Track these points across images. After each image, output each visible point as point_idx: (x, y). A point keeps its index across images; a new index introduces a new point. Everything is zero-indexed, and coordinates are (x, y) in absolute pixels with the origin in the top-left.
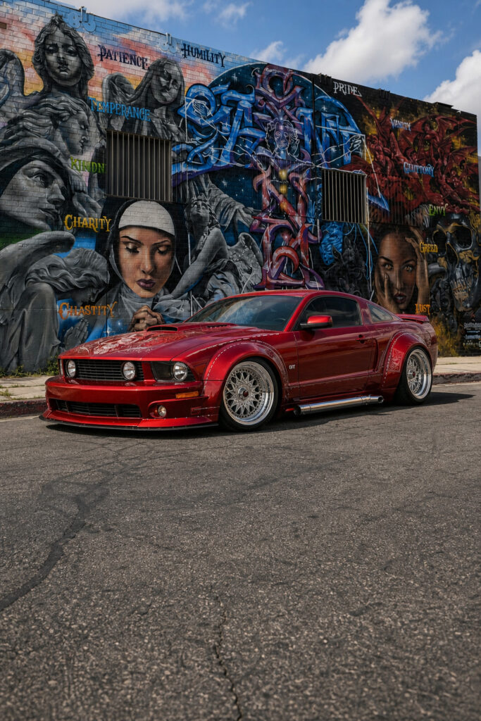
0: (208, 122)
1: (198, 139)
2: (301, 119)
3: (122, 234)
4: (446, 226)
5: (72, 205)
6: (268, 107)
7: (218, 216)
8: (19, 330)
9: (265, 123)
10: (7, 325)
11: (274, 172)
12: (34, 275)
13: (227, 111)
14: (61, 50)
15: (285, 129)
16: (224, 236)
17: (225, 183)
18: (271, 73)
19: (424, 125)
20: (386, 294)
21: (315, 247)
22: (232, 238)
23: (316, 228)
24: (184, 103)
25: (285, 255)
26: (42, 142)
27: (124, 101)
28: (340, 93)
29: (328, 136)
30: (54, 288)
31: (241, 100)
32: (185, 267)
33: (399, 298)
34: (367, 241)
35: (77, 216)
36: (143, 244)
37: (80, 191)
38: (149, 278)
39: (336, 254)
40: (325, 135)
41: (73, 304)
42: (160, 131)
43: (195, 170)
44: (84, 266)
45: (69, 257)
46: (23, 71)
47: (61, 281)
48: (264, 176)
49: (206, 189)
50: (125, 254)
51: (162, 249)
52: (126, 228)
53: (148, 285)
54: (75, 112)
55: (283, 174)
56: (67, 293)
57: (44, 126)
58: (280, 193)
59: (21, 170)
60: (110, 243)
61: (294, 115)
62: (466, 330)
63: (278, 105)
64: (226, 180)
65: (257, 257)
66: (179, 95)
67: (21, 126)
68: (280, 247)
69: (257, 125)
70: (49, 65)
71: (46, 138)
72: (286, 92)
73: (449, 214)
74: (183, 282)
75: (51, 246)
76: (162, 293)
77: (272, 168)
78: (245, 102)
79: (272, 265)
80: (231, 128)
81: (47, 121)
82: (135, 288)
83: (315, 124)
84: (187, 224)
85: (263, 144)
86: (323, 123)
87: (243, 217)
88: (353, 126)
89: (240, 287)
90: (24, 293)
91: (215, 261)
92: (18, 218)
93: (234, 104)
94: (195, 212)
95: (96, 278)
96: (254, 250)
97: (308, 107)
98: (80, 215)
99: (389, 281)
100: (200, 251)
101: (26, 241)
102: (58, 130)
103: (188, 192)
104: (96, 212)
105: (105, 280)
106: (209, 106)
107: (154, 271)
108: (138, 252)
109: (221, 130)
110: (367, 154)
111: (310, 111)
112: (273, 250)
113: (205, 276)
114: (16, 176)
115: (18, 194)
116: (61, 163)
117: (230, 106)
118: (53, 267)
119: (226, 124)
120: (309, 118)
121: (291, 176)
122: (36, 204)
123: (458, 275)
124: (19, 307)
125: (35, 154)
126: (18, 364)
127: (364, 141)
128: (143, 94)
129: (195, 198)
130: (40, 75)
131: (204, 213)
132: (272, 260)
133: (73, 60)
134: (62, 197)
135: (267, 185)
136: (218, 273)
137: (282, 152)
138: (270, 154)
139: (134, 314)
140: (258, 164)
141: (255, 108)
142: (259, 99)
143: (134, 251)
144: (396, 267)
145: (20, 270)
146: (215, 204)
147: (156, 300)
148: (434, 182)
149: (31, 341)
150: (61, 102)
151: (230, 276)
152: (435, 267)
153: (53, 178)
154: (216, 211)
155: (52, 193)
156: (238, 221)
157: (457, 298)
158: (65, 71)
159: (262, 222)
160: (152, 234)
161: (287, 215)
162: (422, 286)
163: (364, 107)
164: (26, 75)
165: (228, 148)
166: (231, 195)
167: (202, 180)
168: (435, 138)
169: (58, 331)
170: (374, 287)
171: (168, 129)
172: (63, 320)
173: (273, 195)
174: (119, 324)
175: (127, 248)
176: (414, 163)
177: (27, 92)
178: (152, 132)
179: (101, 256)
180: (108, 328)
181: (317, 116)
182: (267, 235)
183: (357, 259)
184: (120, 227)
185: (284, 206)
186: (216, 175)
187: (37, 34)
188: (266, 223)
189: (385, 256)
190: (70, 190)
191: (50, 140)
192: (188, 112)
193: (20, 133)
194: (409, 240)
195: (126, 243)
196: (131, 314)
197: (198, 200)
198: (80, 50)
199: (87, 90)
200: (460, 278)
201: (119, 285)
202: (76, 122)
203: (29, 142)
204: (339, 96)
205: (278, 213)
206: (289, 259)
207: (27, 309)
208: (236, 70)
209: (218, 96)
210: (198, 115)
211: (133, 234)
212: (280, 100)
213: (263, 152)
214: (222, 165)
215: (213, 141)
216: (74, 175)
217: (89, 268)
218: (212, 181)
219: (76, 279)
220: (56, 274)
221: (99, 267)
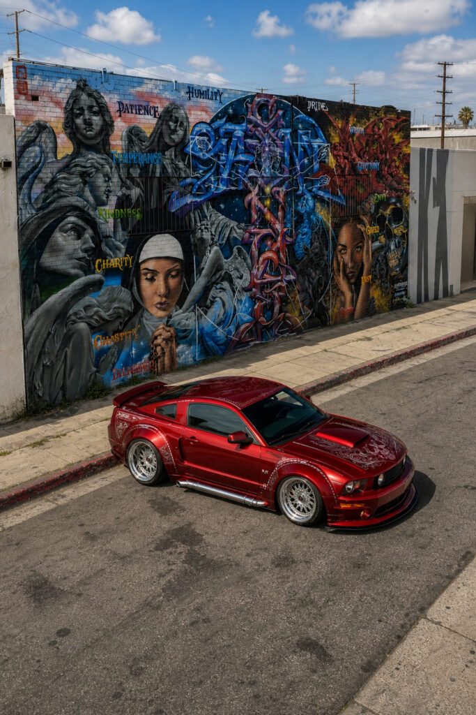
0: (208, 156)
2: (282, 138)
3: (142, 267)
4: (386, 209)
5: (100, 250)
6: (257, 133)
7: (217, 237)
8: (63, 366)
9: (254, 147)
10: (53, 365)
11: (262, 189)
12: (73, 318)
13: (224, 141)
14: (86, 112)
15: (270, 150)
16: (222, 252)
17: (222, 206)
18: (259, 102)
19: (373, 128)
20: (341, 274)
21: (291, 246)
23: (292, 231)
24: (189, 142)
25: (267, 259)
26: (74, 200)
27: (141, 150)
28: (312, 110)
29: (302, 150)
30: (89, 325)
31: (236, 130)
32: (191, 284)
33: (350, 275)
34: (328, 234)
35: (106, 259)
36: (158, 272)
37: (107, 237)
38: (164, 300)
39: (306, 249)
40: (300, 150)
41: (105, 335)
42: (170, 170)
43: (199, 200)
44: (113, 301)
45: (100, 296)
46: (55, 138)
47: (95, 317)
48: (253, 197)
50: (145, 284)
51: (173, 273)
52: (145, 261)
53: (164, 306)
54: (100, 167)
55: (268, 190)
56: (100, 327)
57: (74, 185)
58: (265, 207)
59: (58, 229)
60: (133, 276)
61: (277, 136)
62: (395, 290)
63: (265, 130)
64: (224, 203)
65: (247, 264)
66: (185, 135)
67: (56, 188)
68: (264, 252)
69: (247, 150)
70: (77, 128)
71: (77, 196)
72: (271, 117)
73: (389, 199)
74: (189, 299)
75: (85, 290)
76: (174, 310)
77: (259, 186)
78: (239, 131)
79: (258, 269)
80: (227, 157)
81: (79, 179)
82: (154, 311)
83: (293, 141)
84: (193, 247)
85: (252, 166)
86: (299, 139)
88: (321, 138)
89: (234, 292)
90: (65, 334)
91: (215, 274)
92: (57, 271)
93: (229, 134)
94: (200, 236)
95: (123, 309)
96: (245, 259)
97: (287, 127)
98: (107, 257)
99: (344, 263)
100: (203, 268)
101: (64, 290)
102: (87, 186)
104: (120, 252)
105: (130, 309)
106: (210, 141)
107: (168, 294)
108: (155, 280)
109: (219, 160)
110: (331, 161)
111: (289, 131)
112: (260, 254)
113: (207, 289)
115: (56, 250)
116: (90, 215)
117: (226, 138)
118: (87, 308)
119: (224, 154)
120: (288, 137)
121: (274, 190)
123: (393, 247)
124: (62, 348)
125: (69, 212)
126: (64, 396)
127: (329, 149)
128: (156, 139)
129: (199, 224)
130: (70, 138)
131: (207, 236)
132: (258, 264)
133: (96, 119)
134: (93, 245)
135: (256, 201)
136: (217, 284)
137: (267, 171)
138: (258, 174)
139: (153, 333)
140: (249, 185)
141: (247, 135)
142: (250, 126)
143: (152, 280)
144: (349, 251)
145: (61, 316)
146: (215, 226)
147: (169, 317)
148: (378, 174)
149: (73, 374)
150: (88, 159)
151: (226, 284)
152: (377, 244)
153: (85, 229)
155: (84, 243)
158: (91, 131)
159: (251, 234)
160: (166, 263)
161: (270, 224)
162: (367, 260)
163: (330, 121)
164: (59, 141)
165: (225, 175)
167: (205, 207)
168: (381, 137)
169: (94, 360)
170: (333, 270)
171: (177, 168)
173: (260, 210)
174: (141, 344)
175: (147, 279)
176: (365, 162)
177: (60, 156)
178: (163, 172)
179: (126, 290)
180: (133, 349)
181: (294, 134)
182: (255, 244)
183: (321, 249)
184: (140, 261)
185: (268, 216)
186: (215, 201)
187: (65, 101)
188: (254, 234)
189: (342, 243)
190: (99, 237)
191: (80, 197)
192: (193, 149)
193: (56, 195)
194: (359, 226)
195: (146, 274)
196: (151, 334)
197: (202, 225)
198: (102, 110)
199: (109, 144)
200: (394, 249)
201: (141, 311)
202: (102, 175)
204: (311, 113)
205: (264, 224)
206: (270, 260)
207: (68, 348)
208: (231, 104)
209: (217, 131)
210: (201, 150)
211: (151, 265)
212: (266, 125)
213: (252, 173)
214: (220, 191)
215: (213, 171)
216: (101, 223)
217: (117, 302)
218: (213, 207)
219: (107, 314)
220: (91, 312)
221: (125, 300)
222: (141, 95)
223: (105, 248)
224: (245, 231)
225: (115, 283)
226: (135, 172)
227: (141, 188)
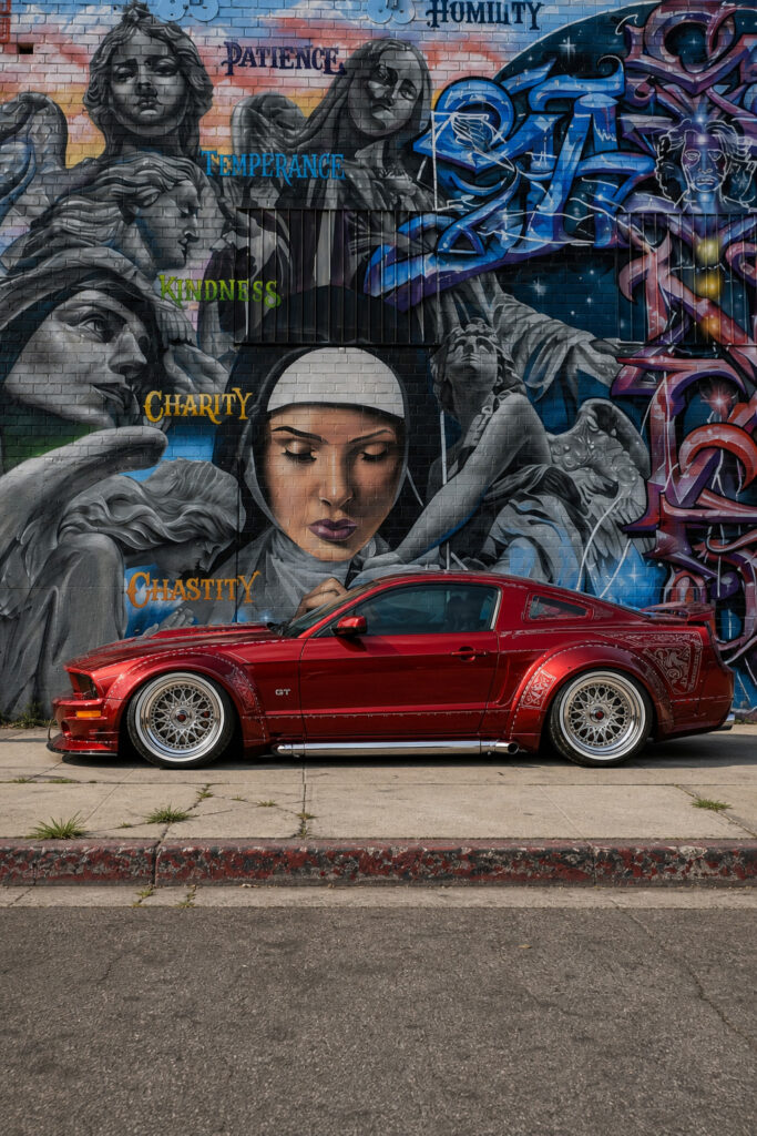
0: (494, 158)
1: (466, 198)
3: (276, 422)
5: (162, 370)
6: (662, 98)
7: (521, 367)
9: (653, 135)
10: (17, 619)
11: (684, 247)
12: (79, 519)
13: (544, 124)
14: (143, 70)
15: (713, 143)
16: (539, 414)
17: (539, 289)
18: (669, 21)
24: (430, 126)
25: (715, 447)
26: (99, 255)
27: (284, 146)
30: (118, 542)
31: (584, 94)
32: (431, 487)
35: (173, 392)
36: (326, 443)
37: (178, 342)
38: (338, 516)
41: (160, 575)
42: (368, 196)
43: (458, 268)
44: (189, 497)
45: (153, 479)
46: (64, 125)
47: (136, 527)
48: (653, 264)
49: (490, 311)
50: (280, 466)
51: (370, 451)
52: (285, 409)
53: (337, 533)
54: (170, 185)
55: (709, 249)
56: (148, 553)
57: (102, 223)
58: (698, 297)
59: (54, 313)
60: (246, 444)
63: (693, 90)
64: (543, 281)
65: (635, 456)
67: (57, 228)
68: (702, 426)
69: (629, 143)
70: (119, 105)
71: (108, 246)
72: (715, 55)
74: (427, 522)
75: (115, 458)
76: (373, 550)
77: (675, 238)
78: (596, 95)
79: (678, 473)
80: (557, 161)
81: (114, 211)
82: (307, 540)
84: (436, 389)
85: (649, 185)
87: (592, 363)
89: (583, 530)
90: (54, 554)
91: (513, 469)
92: (44, 407)
93: (564, 107)
94: (460, 361)
95: (215, 519)
96: (625, 442)
98: (177, 388)
100: (472, 449)
101: (62, 451)
102: (134, 225)
103: (439, 318)
104: (215, 380)
105: (233, 523)
106: (497, 123)
107: (353, 500)
108: (314, 460)
109: (529, 170)
112: (681, 434)
113: (485, 507)
114: (43, 327)
115: (48, 360)
116: (137, 290)
117: (554, 113)
118: (116, 501)
119: (543, 154)
121: (734, 249)
122: (83, 378)
124: (43, 582)
125: (83, 280)
126: (35, 697)
128: (329, 124)
129: (458, 330)
130: (100, 125)
131: (485, 361)
132: (676, 459)
133: (167, 85)
134: (142, 359)
135: (662, 281)
136: (523, 498)
137: (705, 198)
139: (304, 597)
140: (634, 234)
141: (624, 103)
142: (637, 83)
143: (304, 458)
145: (50, 510)
146: (513, 339)
147: (356, 566)
149: (64, 653)
150: (142, 168)
151: (554, 505)
153: (122, 322)
155: (120, 352)
158: (152, 108)
159: (646, 370)
160: (348, 419)
161: (721, 347)
164: (71, 129)
165: (548, 208)
167: (478, 288)
169: (124, 631)
171: (387, 189)
172: (135, 611)
173: (678, 305)
174: (265, 618)
175: (289, 454)
177: (73, 160)
178: (349, 199)
179: (225, 474)
182: (661, 398)
184: (270, 408)
185: (713, 325)
186: (515, 275)
187: (94, 50)
188: (659, 371)
190: (159, 341)
191: (115, 248)
192: (440, 145)
193: (55, 242)
195: (285, 442)
196: (296, 600)
197: (468, 334)
198: (183, 62)
199: (198, 136)
201: (266, 535)
202: (173, 203)
203: (73, 256)
205: (695, 342)
206: (726, 452)
207: (59, 587)
208: (569, 32)
209: (521, 97)
210: (467, 145)
211: (303, 422)
212: (697, 75)
213: (647, 204)
214: (530, 250)
215: (505, 197)
216: (165, 310)
217: (198, 499)
218: (505, 289)
219: (169, 524)
220: (123, 514)
221: (220, 497)
222: (291, 25)
223: (173, 368)
224: (621, 359)
225: (198, 454)
226: (266, 199)
227: (280, 232)
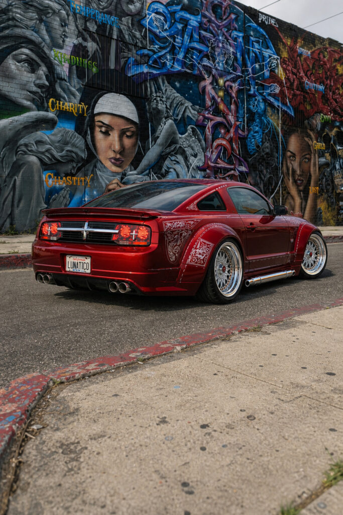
0: (165, 34)
1: (156, 46)
2: (235, 39)
3: (97, 118)
4: (331, 130)
5: (55, 90)
6: (211, 28)
7: (172, 111)
8: (12, 193)
9: (208, 40)
10: (1, 190)
11: (215, 81)
12: (24, 148)
13: (180, 26)
15: (223, 47)
16: (177, 127)
17: (177, 84)
18: (213, 2)
19: (319, 54)
20: (290, 178)
21: (243, 140)
22: (182, 129)
23: (244, 126)
24: (146, 16)
25: (221, 145)
26: (29, 33)
27: (98, 8)
28: (263, 22)
29: (254, 55)
30: (41, 160)
31: (190, 19)
32: (146, 149)
33: (299, 182)
34: (279, 138)
35: (60, 100)
36: (114, 129)
37: (62, 79)
38: (118, 156)
39: (258, 147)
40: (252, 54)
41: (57, 175)
42: (127, 37)
43: (155, 72)
44: (66, 143)
45: (53, 135)
47: (47, 154)
48: (207, 82)
49: (163, 88)
50: (99, 136)
51: (128, 134)
52: (100, 114)
53: (118, 163)
54: (57, 11)
55: (221, 82)
56: (52, 165)
57: (31, 19)
58: (219, 97)
59: (11, 56)
60: (87, 126)
61: (230, 36)
62: (340, 207)
63: (218, 27)
64: (179, 82)
65: (201, 145)
66: (142, 8)
67: (11, 17)
68: (218, 138)
69: (202, 40)
71: (33, 30)
72: (224, 18)
73: (333, 121)
74: (144, 162)
75: (38, 124)
76: (129, 170)
77: (213, 76)
78: (194, 21)
79: (212, 152)
80: (183, 40)
81: (35, 16)
82: (108, 164)
83: (245, 45)
84: (148, 115)
85: (207, 56)
86: (251, 45)
87: (191, 113)
88: (271, 50)
89: (188, 167)
90: (15, 163)
91: (170, 145)
93: (186, 22)
94: (154, 106)
95: (76, 154)
97: (240, 31)
98: (61, 99)
99: (293, 169)
100: (158, 137)
101: (16, 118)
102: (43, 24)
103: (149, 89)
104: (75, 97)
105: (83, 156)
106: (166, 21)
107: (122, 151)
108: (110, 135)
109: (175, 41)
110: (280, 72)
111: (241, 35)
112: (213, 140)
113: (162, 158)
114: (5, 61)
115: (8, 76)
116: (45, 54)
117: (182, 23)
118: (39, 142)
119: (179, 37)
120: (241, 40)
121: (227, 83)
122: (24, 87)
123: (338, 167)
124: (11, 175)
125: (22, 43)
126: (12, 224)
127: (279, 61)
128: (114, 3)
129: (154, 95)
131: (161, 107)
132: (212, 148)
134: (47, 83)
135: (209, 88)
136: (172, 155)
137: (221, 64)
138: (212, 65)
139: (107, 185)
140: (203, 72)
141: (201, 26)
142: (205, 20)
143: (106, 133)
144: (298, 159)
146: (170, 101)
147: (124, 175)
148: (324, 97)
149: (21, 205)
151: (180, 158)
152: (323, 160)
153: (39, 66)
154: (170, 106)
155: (38, 79)
156: (188, 116)
157: (336, 183)
159: (205, 118)
160: (120, 121)
161: (223, 114)
162: (314, 172)
163: (280, 36)
165: (181, 56)
166: (183, 94)
167: (160, 81)
168: (326, 64)
169: (44, 196)
170: (282, 173)
171: (133, 36)
172: (48, 188)
173: (213, 98)
174: (95, 193)
175: (101, 131)
176: (311, 82)
179: (81, 137)
180: (86, 196)
181: (246, 39)
182: (209, 128)
183: (272, 150)
184: (95, 112)
185: (222, 107)
186: (171, 77)
188: (208, 119)
189: (291, 150)
190: (53, 77)
191: (36, 32)
192: (149, 24)
193: (10, 23)
194: (306, 139)
195: (100, 127)
196: (104, 186)
197: (157, 96)
200: (339, 169)
201: (94, 161)
202: (58, 19)
203: (18, 31)
204: (262, 25)
205: (217, 112)
206: (224, 147)
207: (18, 176)
209: (173, 14)
211: (106, 120)
212: (219, 23)
213: (206, 62)
214: (175, 70)
215: (168, 49)
216: (55, 64)
217: (70, 145)
218: (169, 83)
219: (60, 154)
220: (42, 149)
221: (78, 145)
223: (59, 90)
224: (199, 113)
226: (92, 27)
227: (98, 44)
